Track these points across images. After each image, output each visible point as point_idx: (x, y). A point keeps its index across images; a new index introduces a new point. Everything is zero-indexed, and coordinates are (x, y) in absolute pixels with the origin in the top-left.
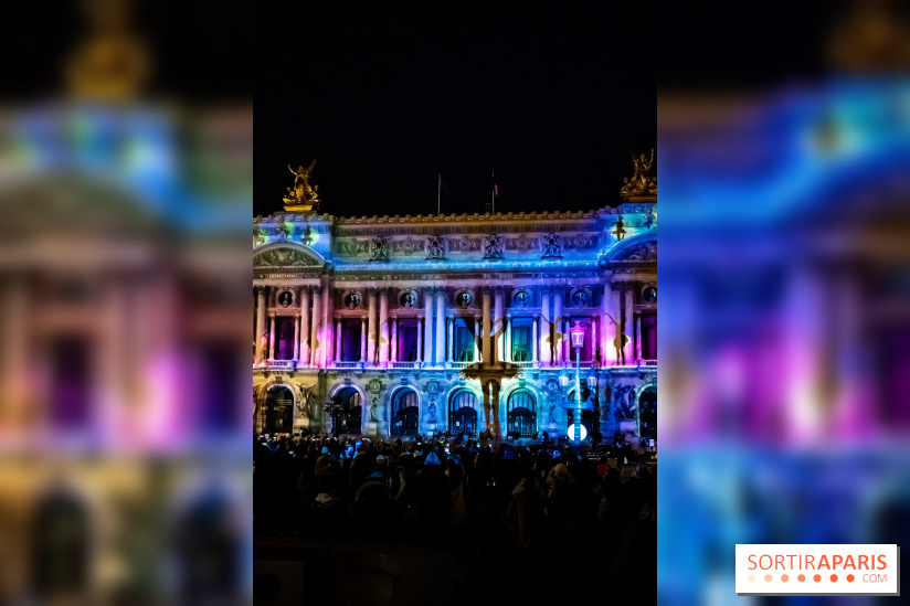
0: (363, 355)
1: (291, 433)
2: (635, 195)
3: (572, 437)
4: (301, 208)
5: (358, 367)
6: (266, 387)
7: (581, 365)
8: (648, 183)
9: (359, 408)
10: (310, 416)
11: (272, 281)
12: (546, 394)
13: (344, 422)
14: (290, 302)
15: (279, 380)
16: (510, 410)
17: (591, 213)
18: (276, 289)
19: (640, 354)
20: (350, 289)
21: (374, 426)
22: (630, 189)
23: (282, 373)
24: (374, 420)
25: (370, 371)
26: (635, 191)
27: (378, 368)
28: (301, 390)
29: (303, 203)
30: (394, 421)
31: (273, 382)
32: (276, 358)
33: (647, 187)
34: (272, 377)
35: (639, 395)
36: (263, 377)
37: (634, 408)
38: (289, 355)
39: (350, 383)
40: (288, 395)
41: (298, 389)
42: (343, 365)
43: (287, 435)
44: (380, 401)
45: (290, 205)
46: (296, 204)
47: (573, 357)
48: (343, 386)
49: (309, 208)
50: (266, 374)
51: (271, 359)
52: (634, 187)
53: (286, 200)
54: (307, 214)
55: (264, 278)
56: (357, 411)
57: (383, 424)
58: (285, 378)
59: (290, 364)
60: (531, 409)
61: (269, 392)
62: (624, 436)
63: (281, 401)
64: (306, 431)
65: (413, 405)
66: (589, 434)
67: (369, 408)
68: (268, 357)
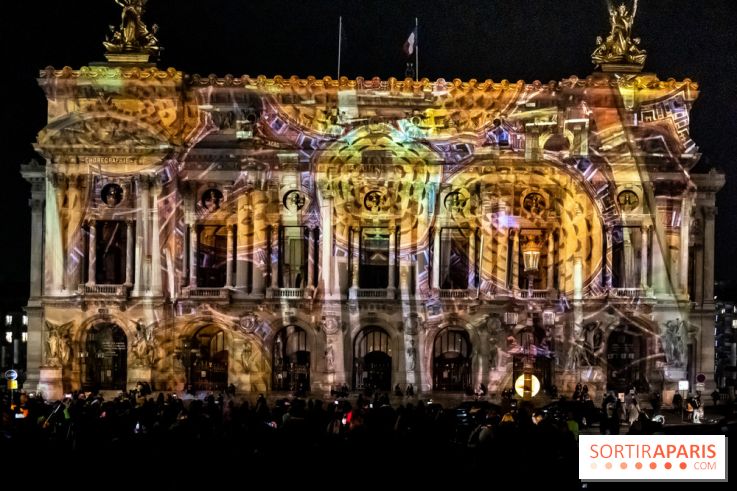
0: (228, 278)
1: (124, 390)
2: (612, 62)
3: (520, 392)
4: (132, 59)
5: (223, 295)
6: (84, 324)
7: (535, 294)
8: (628, 46)
9: (224, 354)
10: (153, 366)
11: (89, 168)
12: (485, 334)
13: (204, 373)
14: (118, 198)
15: (103, 315)
16: (437, 354)
17: (552, 83)
18: (97, 179)
19: (610, 281)
20: (209, 183)
21: (246, 378)
22: (605, 53)
23: (109, 303)
24: (247, 371)
25: (241, 300)
26: (610, 56)
27: (251, 296)
28: (139, 328)
29: (135, 51)
30: (275, 370)
31: (96, 317)
32: (98, 281)
33: (628, 52)
34: (94, 310)
35: (606, 335)
36: (80, 310)
37: (601, 351)
38: (119, 278)
39: (211, 320)
40: (119, 335)
41: (133, 327)
42: (200, 292)
43: (119, 392)
44: (255, 345)
45: (115, 52)
46: (124, 52)
47: (523, 284)
48: (201, 323)
49: (144, 59)
50: (85, 306)
51: (91, 283)
52: (610, 50)
53: (107, 45)
54: (142, 66)
55: (78, 162)
56: (222, 358)
57: (260, 375)
58: (113, 310)
59: (119, 292)
60: (465, 354)
61: (89, 332)
62: (586, 389)
63: (108, 344)
64: (146, 387)
65: (302, 348)
66: (542, 387)
67: (239, 354)
68: (86, 280)
